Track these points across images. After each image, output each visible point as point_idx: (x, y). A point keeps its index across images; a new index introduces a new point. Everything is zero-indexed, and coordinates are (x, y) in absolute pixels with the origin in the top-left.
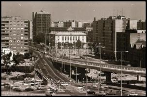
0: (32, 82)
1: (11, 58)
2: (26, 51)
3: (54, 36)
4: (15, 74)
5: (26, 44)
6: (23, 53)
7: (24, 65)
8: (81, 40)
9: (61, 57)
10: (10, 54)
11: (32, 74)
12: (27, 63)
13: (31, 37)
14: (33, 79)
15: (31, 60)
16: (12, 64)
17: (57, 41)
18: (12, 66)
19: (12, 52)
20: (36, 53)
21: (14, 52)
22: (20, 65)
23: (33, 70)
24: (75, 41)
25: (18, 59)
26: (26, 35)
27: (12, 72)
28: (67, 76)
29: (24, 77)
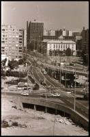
0: (25, 86)
1: (7, 64)
2: (20, 57)
3: (46, 44)
4: (9, 79)
5: (20, 51)
6: (17, 60)
7: (18, 70)
8: (71, 48)
9: (52, 63)
10: (6, 60)
11: (25, 79)
12: (21, 69)
13: (25, 45)
14: (26, 84)
15: (25, 66)
16: (7, 69)
17: (48, 49)
18: (8, 71)
19: (7, 58)
20: (30, 59)
21: (9, 59)
22: (15, 70)
23: (26, 75)
24: (66, 49)
25: (12, 64)
26: (21, 42)
27: (7, 77)
28: (57, 81)
29: (18, 81)
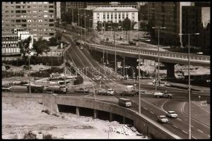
0: (61, 79)
1: (31, 46)
2: (52, 34)
3: (91, 13)
4: (36, 68)
5: (51, 25)
6: (47, 38)
7: (49, 54)
8: (130, 17)
9: (102, 42)
10: (29, 39)
11: (61, 67)
12: (54, 52)
13: (59, 15)
14: (62, 75)
15: (60, 48)
16: (32, 54)
17: (95, 20)
18: (32, 57)
19: (32, 36)
20: (66, 37)
21: (35, 37)
22: (44, 54)
23: (62, 62)
24: (122, 20)
25: (40, 46)
26: (52, 11)
27: (31, 66)
29: (49, 72)
